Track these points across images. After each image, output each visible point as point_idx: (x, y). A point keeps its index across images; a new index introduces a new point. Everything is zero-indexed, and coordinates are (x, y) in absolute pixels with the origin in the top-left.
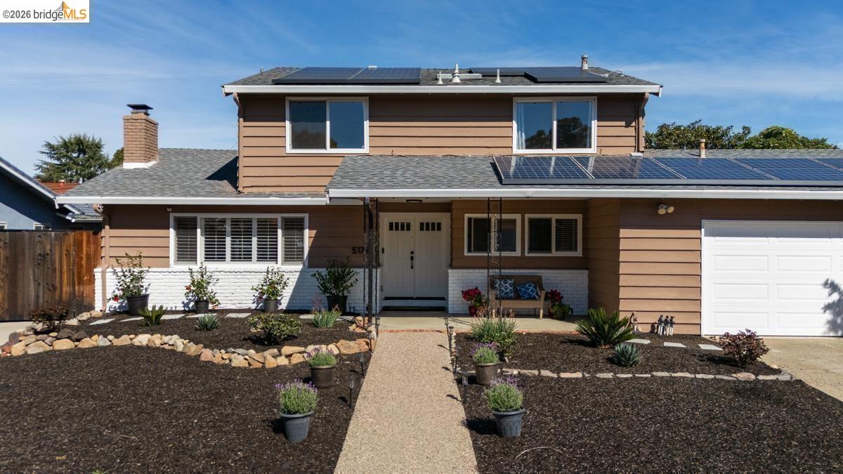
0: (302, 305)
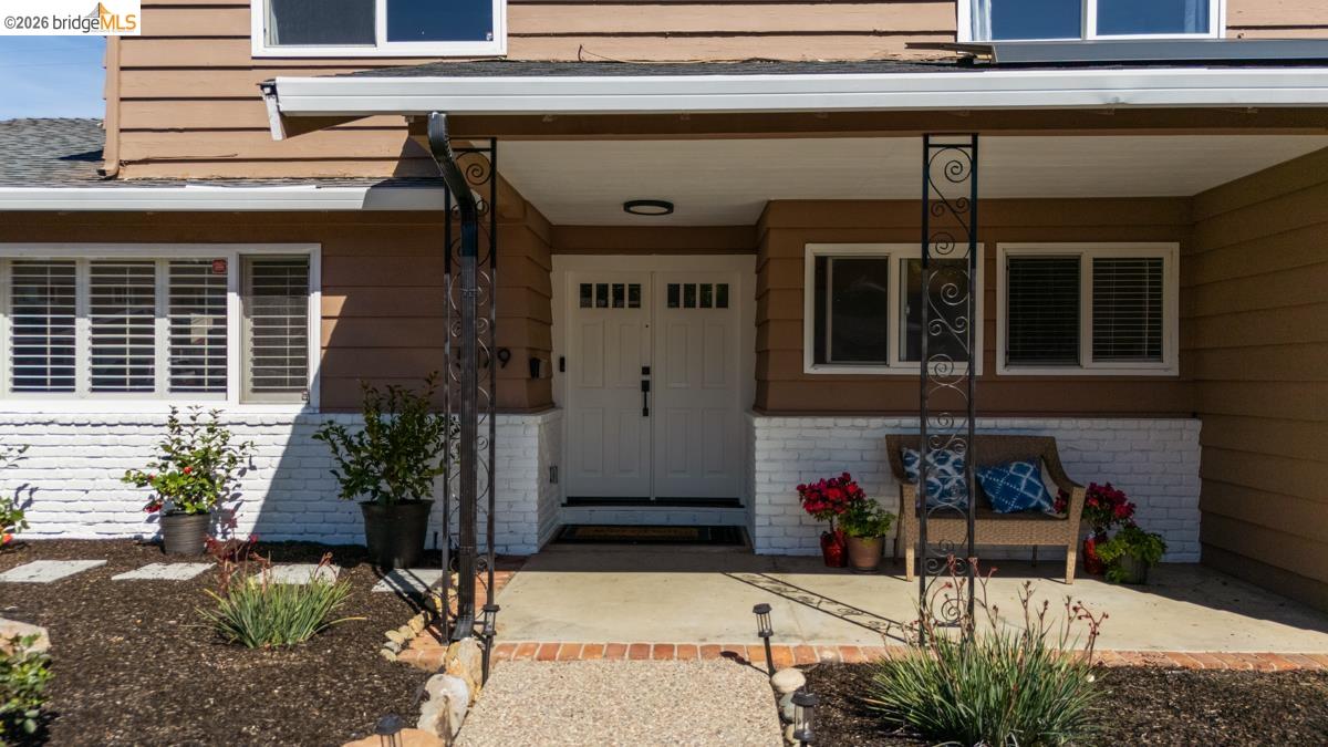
0: (299, 527)
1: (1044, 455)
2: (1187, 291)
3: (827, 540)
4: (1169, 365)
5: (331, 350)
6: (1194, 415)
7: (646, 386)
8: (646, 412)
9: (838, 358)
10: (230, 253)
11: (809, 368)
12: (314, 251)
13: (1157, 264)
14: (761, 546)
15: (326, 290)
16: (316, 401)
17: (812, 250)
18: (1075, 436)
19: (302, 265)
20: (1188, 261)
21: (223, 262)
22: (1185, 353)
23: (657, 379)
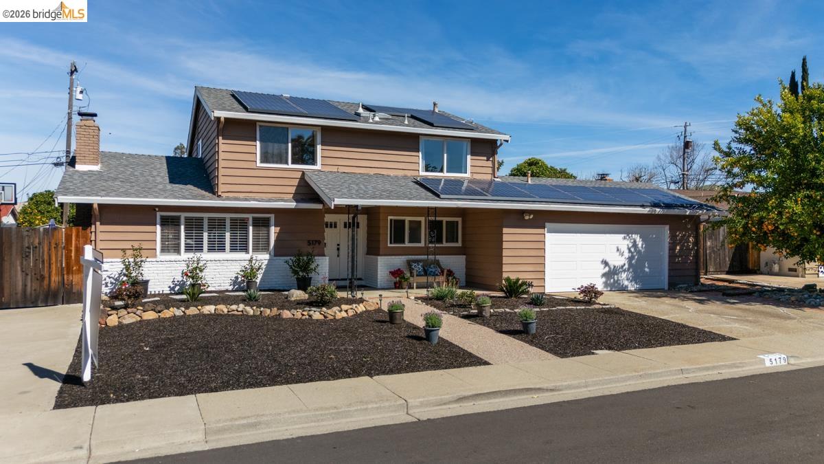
1: (437, 263)
2: (463, 228)
3: (395, 283)
4: (459, 244)
5: (276, 241)
6: (464, 254)
7: (338, 249)
8: (338, 256)
9: (395, 242)
10: (250, 216)
11: (389, 245)
12: (272, 216)
13: (457, 222)
14: (379, 286)
15: (276, 226)
16: (272, 253)
17: (389, 218)
18: (443, 259)
19: (268, 220)
20: (463, 222)
21: (248, 218)
22: (463, 241)
23: (341, 247)
